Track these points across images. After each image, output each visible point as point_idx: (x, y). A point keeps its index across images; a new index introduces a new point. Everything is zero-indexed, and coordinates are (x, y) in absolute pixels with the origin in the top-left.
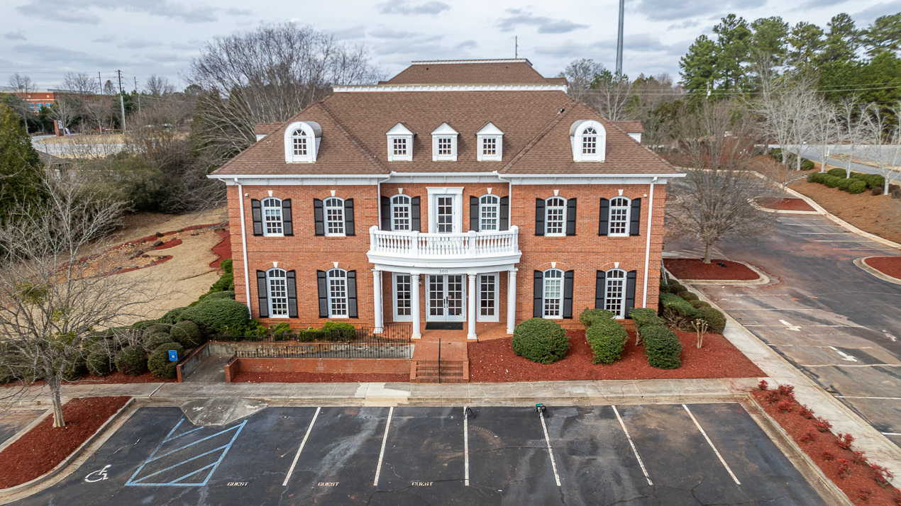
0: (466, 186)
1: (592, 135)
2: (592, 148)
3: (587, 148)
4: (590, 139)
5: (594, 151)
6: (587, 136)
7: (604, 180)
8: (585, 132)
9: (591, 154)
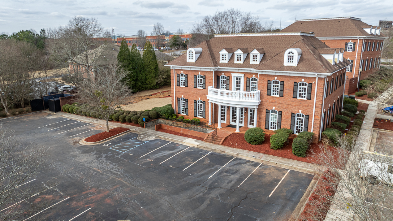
0: (245, 74)
1: (292, 55)
2: (292, 60)
3: (290, 60)
4: (291, 56)
5: (293, 62)
6: (290, 55)
7: (296, 74)
8: (289, 53)
9: (291, 63)
